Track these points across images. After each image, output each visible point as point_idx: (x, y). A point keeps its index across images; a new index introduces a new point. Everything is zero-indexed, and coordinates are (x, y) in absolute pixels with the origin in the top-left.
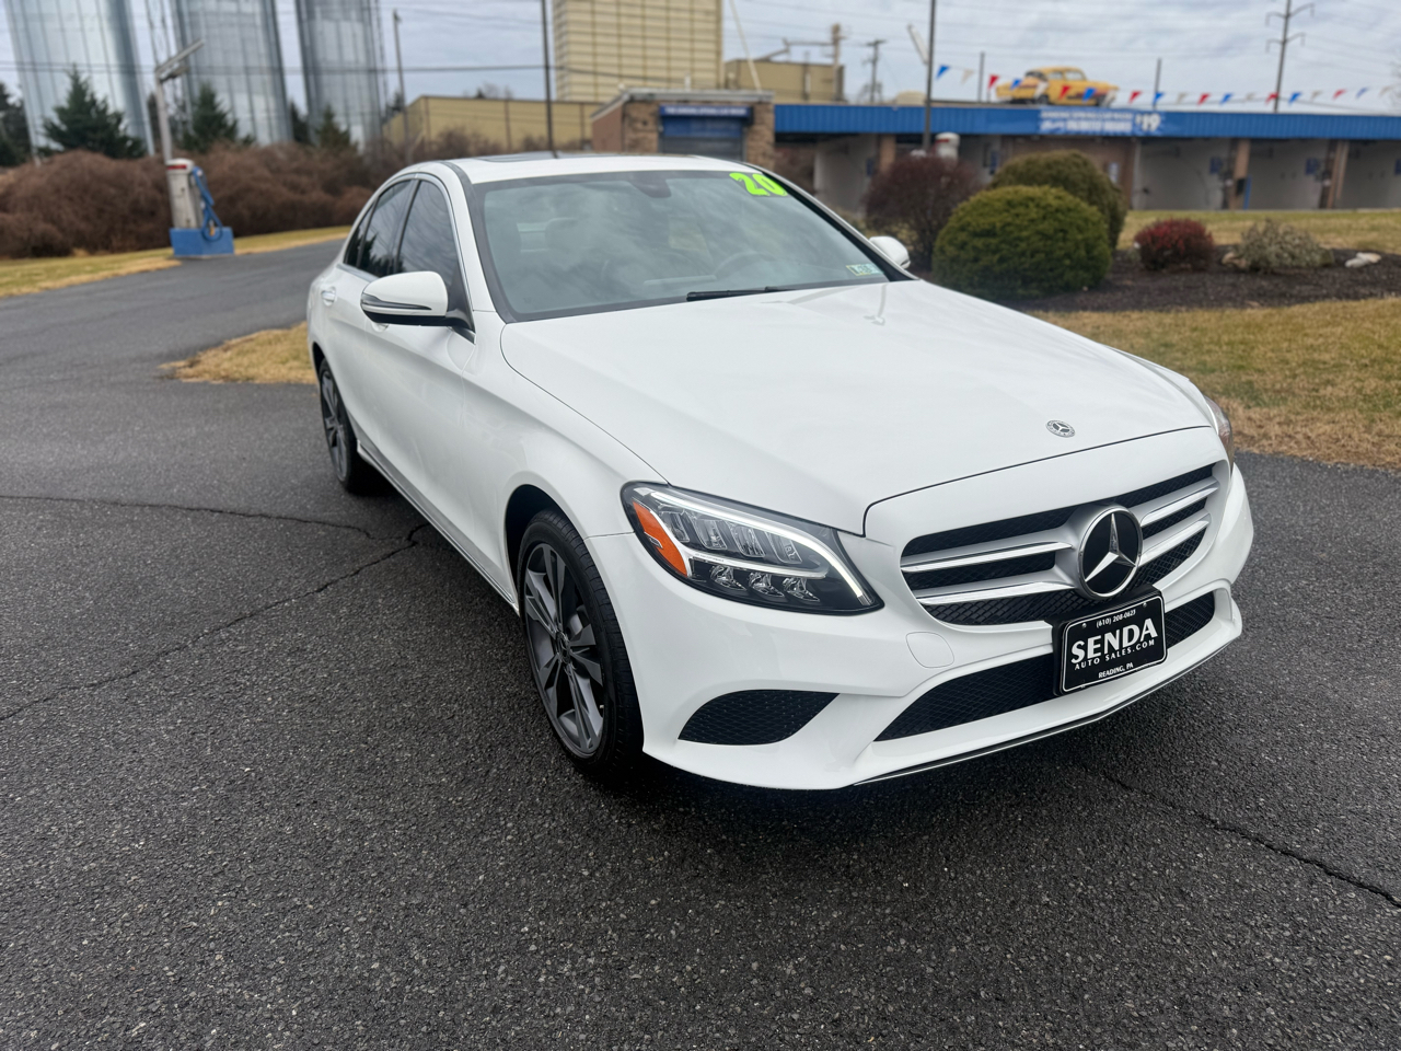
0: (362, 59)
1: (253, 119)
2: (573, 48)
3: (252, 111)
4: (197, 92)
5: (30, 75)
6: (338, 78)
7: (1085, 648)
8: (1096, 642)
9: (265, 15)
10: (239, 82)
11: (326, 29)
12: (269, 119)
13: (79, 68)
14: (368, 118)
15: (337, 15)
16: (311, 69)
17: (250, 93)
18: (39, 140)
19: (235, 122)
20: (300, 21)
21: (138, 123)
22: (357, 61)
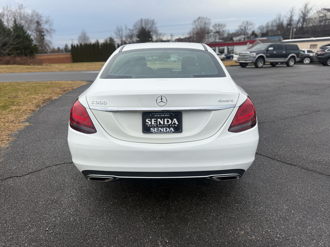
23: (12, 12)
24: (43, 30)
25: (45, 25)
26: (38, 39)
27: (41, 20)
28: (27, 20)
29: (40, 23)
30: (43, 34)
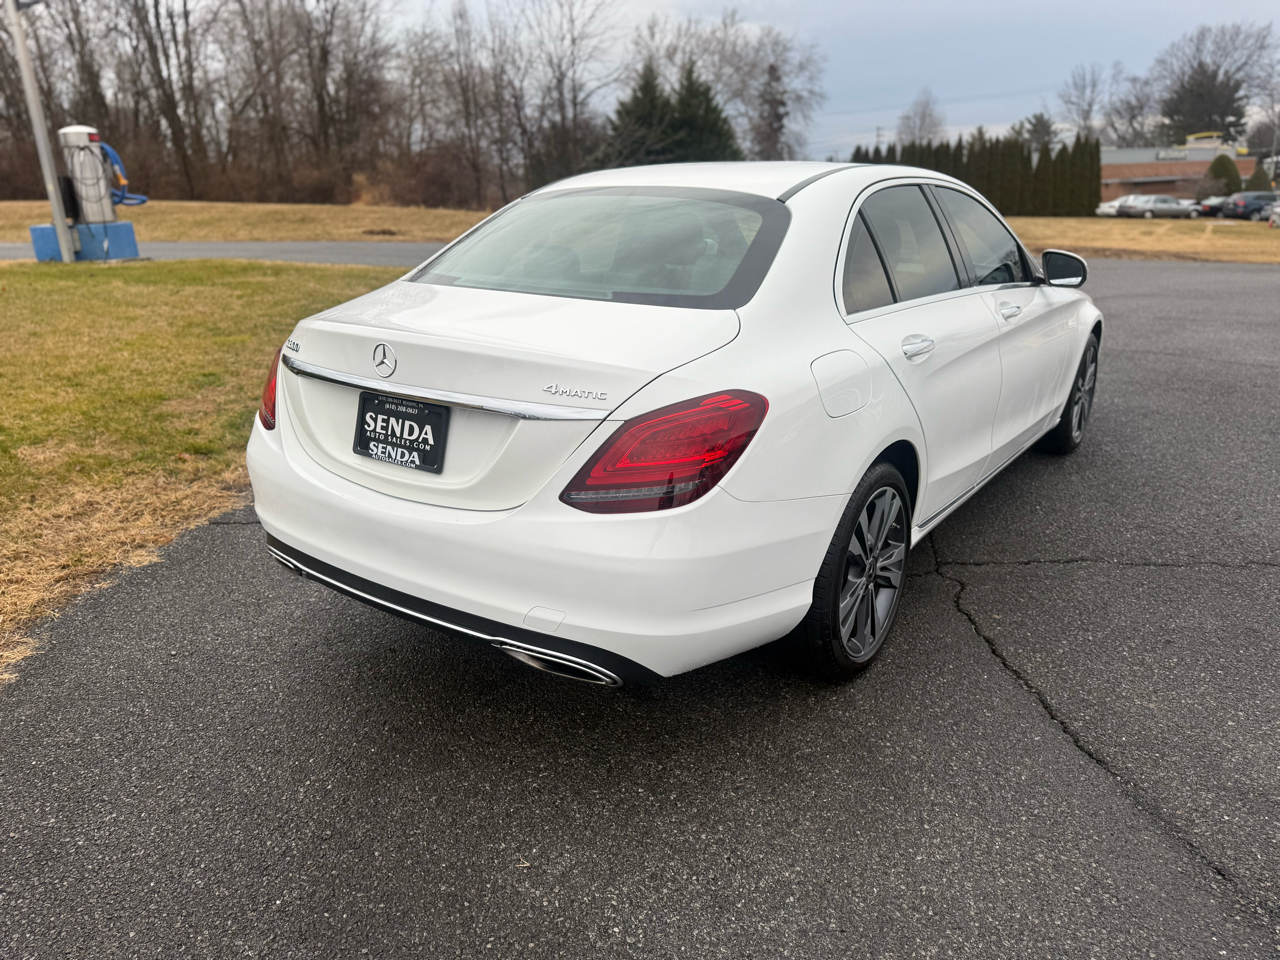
23: (700, 37)
24: (785, 97)
25: (797, 76)
26: (762, 129)
27: (785, 61)
28: (742, 64)
29: (780, 73)
30: (782, 110)
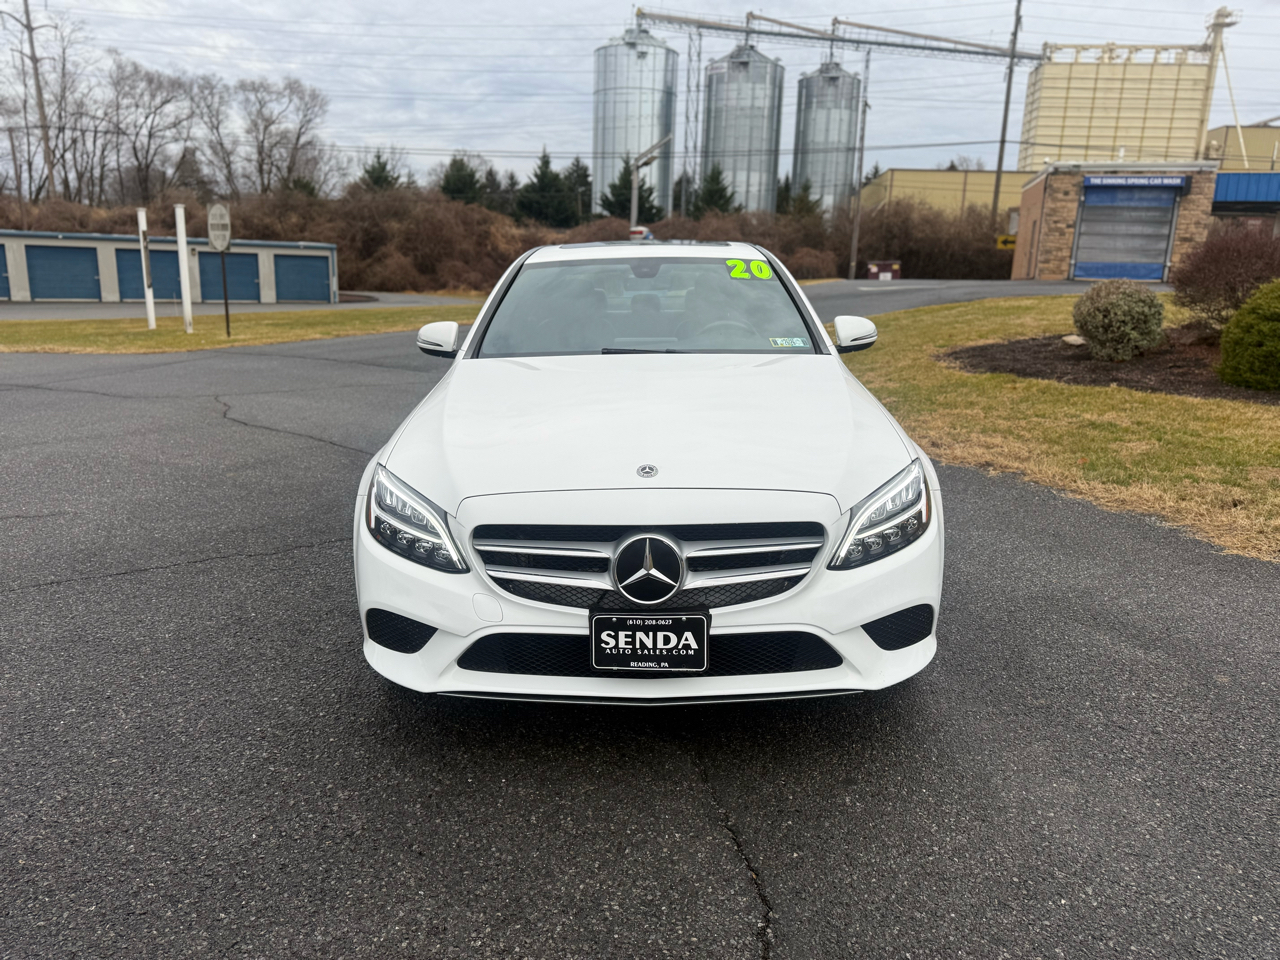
0: (844, 139)
1: (748, 192)
2: (1041, 122)
3: (748, 185)
4: (709, 172)
5: (600, 161)
6: (821, 156)
7: (616, 638)
8: (627, 636)
9: (772, 108)
10: (743, 162)
11: (819, 116)
12: (760, 191)
13: (631, 155)
14: (839, 189)
15: (829, 104)
16: (801, 150)
17: (749, 170)
18: (597, 209)
19: (733, 194)
20: (799, 110)
21: (664, 196)
22: (839, 141)
